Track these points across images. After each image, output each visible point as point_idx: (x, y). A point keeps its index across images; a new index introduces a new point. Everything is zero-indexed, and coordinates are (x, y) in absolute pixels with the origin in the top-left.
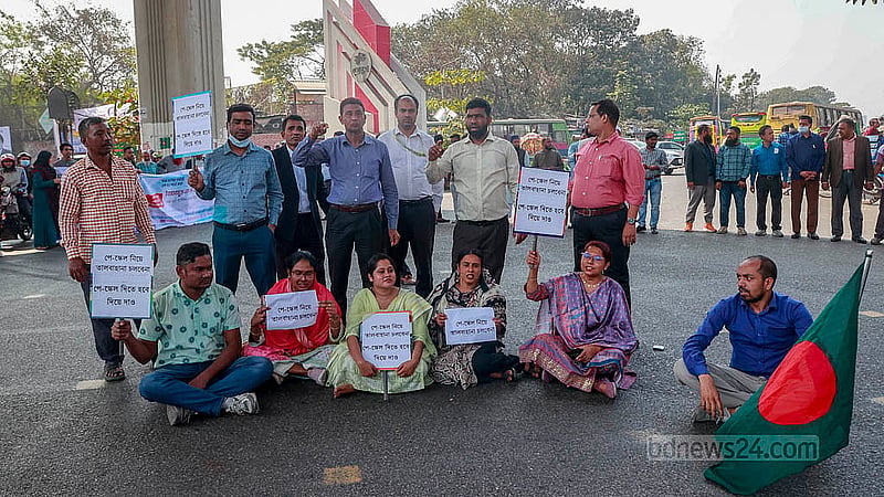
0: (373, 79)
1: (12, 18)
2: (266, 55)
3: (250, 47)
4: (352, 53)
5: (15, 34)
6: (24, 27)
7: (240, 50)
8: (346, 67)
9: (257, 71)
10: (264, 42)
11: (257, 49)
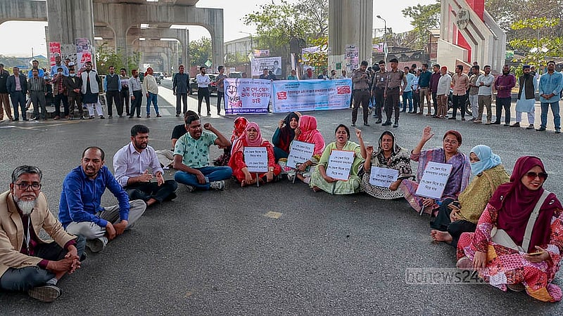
0: (470, 28)
1: (286, 2)
2: (419, 13)
3: (410, 9)
4: (457, 11)
5: (287, 10)
6: (291, 6)
7: (404, 11)
8: (454, 19)
9: (413, 24)
10: (419, 6)
11: (414, 10)
